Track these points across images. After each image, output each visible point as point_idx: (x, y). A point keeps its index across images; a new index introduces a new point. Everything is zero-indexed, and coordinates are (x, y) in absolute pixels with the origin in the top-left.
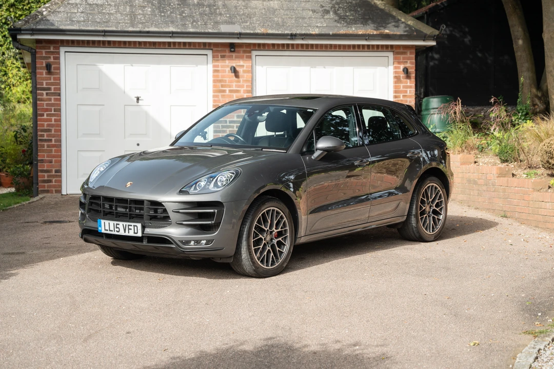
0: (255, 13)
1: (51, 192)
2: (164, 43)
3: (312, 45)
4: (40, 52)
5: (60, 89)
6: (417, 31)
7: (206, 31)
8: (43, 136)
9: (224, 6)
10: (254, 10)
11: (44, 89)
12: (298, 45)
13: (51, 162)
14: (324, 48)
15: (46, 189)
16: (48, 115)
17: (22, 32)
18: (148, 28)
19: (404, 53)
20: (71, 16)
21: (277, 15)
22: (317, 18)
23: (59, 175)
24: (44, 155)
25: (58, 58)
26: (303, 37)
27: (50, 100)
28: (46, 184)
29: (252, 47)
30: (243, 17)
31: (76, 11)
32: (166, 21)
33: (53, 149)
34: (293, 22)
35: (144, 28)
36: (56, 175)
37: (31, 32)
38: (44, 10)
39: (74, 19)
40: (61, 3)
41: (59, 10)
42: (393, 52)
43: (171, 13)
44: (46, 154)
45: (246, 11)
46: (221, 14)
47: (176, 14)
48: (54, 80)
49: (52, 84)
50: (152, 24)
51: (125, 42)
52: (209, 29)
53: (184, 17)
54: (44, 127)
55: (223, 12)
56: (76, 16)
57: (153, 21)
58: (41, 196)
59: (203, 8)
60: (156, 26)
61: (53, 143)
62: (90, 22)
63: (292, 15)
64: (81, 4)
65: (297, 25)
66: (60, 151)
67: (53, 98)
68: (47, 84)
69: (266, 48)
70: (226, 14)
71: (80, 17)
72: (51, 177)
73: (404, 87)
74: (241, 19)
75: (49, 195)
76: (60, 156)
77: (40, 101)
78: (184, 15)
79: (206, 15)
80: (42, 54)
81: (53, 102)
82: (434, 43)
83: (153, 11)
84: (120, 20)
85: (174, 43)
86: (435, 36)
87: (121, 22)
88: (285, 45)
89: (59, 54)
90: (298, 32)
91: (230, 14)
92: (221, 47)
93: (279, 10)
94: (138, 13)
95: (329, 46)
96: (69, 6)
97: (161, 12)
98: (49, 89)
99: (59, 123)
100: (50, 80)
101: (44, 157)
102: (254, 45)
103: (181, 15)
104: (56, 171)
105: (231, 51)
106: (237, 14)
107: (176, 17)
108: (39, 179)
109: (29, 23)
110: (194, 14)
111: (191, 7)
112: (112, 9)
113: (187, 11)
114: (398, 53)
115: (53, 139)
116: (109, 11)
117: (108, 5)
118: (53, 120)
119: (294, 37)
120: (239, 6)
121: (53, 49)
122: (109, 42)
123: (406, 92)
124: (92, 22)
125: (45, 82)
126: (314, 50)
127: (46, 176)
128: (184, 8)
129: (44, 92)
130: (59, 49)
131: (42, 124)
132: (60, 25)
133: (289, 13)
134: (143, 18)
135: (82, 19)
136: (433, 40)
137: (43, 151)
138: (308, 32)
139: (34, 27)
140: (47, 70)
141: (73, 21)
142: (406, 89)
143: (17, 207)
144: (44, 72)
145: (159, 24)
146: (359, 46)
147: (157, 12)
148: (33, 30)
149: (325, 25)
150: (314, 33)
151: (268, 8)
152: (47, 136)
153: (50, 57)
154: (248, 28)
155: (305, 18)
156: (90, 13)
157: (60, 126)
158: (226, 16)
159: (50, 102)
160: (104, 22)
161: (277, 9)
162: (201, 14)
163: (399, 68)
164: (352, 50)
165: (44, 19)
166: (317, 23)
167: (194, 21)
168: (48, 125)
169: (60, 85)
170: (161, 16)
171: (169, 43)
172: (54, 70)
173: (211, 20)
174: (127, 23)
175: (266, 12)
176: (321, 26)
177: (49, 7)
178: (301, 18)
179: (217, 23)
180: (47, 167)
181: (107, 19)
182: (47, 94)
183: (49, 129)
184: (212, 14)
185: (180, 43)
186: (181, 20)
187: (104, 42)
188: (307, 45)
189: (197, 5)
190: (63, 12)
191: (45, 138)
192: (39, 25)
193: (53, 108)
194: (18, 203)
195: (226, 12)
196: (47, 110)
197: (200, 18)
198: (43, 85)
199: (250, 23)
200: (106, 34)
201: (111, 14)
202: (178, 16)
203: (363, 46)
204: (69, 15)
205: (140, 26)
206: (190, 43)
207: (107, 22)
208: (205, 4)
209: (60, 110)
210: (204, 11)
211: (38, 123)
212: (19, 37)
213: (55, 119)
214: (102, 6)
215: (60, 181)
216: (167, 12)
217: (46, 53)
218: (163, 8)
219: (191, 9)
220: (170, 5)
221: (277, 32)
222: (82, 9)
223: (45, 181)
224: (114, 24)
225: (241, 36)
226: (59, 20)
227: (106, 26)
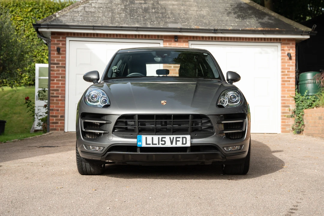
0: (191, 17)
1: (57, 130)
2: (132, 35)
3: (228, 38)
4: (53, 40)
5: (65, 64)
6: (297, 29)
7: (159, 27)
8: (53, 94)
9: (172, 13)
10: (191, 16)
11: (55, 64)
12: (218, 37)
13: (58, 110)
14: (235, 40)
15: (54, 128)
16: (57, 80)
17: (41, 26)
18: (122, 25)
19: (289, 44)
20: (73, 18)
21: (206, 19)
22: (231, 21)
23: (63, 119)
24: (54, 106)
25: (65, 44)
26: (222, 31)
27: (59, 70)
28: (54, 125)
29: (189, 39)
30: (183, 19)
31: (77, 15)
32: (134, 21)
33: (60, 102)
34: (216, 23)
35: (119, 25)
36: (61, 119)
37: (47, 27)
38: (57, 14)
39: (75, 20)
40: (69, 10)
41: (67, 14)
42: (281, 43)
43: (137, 17)
44: (55, 105)
45: (186, 16)
46: (169, 18)
47: (140, 17)
48: (62, 58)
49: (60, 61)
50: (124, 23)
51: (107, 35)
52: (161, 26)
53: (145, 19)
54: (54, 88)
55: (170, 17)
56: (77, 18)
57: (125, 21)
58: (50, 132)
59: (158, 14)
60: (127, 24)
61: (60, 98)
62: (85, 21)
63: (215, 19)
64: (81, 12)
65: (218, 24)
66: (64, 104)
67: (60, 69)
68: (57, 60)
69: (198, 39)
70: (172, 18)
71: (79, 18)
72: (58, 120)
73: (288, 65)
74: (182, 21)
75: (56, 132)
76: (64, 107)
77: (52, 71)
78: (145, 18)
79: (159, 18)
80: (55, 42)
81: (60, 72)
82: (308, 37)
83: (126, 15)
84: (104, 20)
85: (139, 35)
86: (309, 32)
87: (105, 21)
88: (211, 38)
89: (66, 42)
90: (219, 28)
91: (175, 18)
92: (169, 39)
93: (207, 16)
94: (116, 17)
95: (239, 38)
96: (73, 12)
97: (131, 16)
98: (58, 64)
99: (64, 85)
100: (59, 58)
101: (54, 107)
102: (190, 37)
103: (143, 18)
104: (61, 117)
105: (175, 41)
106: (180, 18)
107: (141, 19)
108: (50, 121)
109: (46, 21)
110: (152, 18)
111: (150, 14)
112: (100, 15)
113: (147, 16)
114: (284, 44)
115: (60, 96)
116: (98, 15)
117: (98, 12)
118: (60, 84)
119: (216, 31)
120: (181, 14)
121: (62, 39)
122: (97, 34)
123: (289, 69)
124: (87, 21)
125: (56, 59)
126: (229, 41)
127: (55, 120)
128: (146, 14)
129: (55, 66)
130: (66, 39)
131: (53, 86)
132: (66, 22)
133: (213, 18)
134: (119, 20)
135: (81, 19)
136: (308, 35)
137: (54, 103)
138: (225, 28)
139: (49, 24)
140: (57, 51)
141: (74, 21)
142: (289, 67)
143: (31, 138)
144: (56, 53)
145: (129, 23)
146: (258, 39)
147: (128, 16)
148: (48, 25)
149: (237, 25)
150: (229, 29)
151: (200, 14)
152: (56, 94)
153: (59, 44)
154: (186, 25)
155: (223, 21)
156: (86, 17)
157: (65, 87)
158: (173, 19)
159: (59, 72)
160: (94, 21)
161: (205, 16)
162: (156, 17)
163: (285, 53)
164: (254, 41)
165: (56, 19)
166: (231, 23)
167: (152, 21)
168: (57, 87)
169: (65, 61)
170: (131, 18)
171: (136, 36)
172: (62, 51)
173: (162, 21)
174: (109, 22)
175: (198, 17)
176: (233, 26)
177: (60, 13)
178: (220, 21)
179: (166, 22)
180: (55, 114)
181: (96, 20)
182: (57, 67)
183: (57, 89)
184: (163, 18)
185: (142, 35)
186: (144, 20)
187: (94, 34)
188: (225, 38)
189: (154, 13)
190: (69, 15)
191: (55, 95)
192: (52, 23)
193: (60, 76)
194: (33, 136)
195: (173, 17)
196: (56, 77)
197: (156, 19)
198: (54, 61)
199: (188, 23)
200: (94, 28)
201: (100, 17)
202: (142, 19)
203: (261, 39)
204: (72, 17)
205: (117, 24)
206: (149, 36)
207: (96, 21)
208: (160, 12)
209: (65, 77)
210: (159, 16)
211: (51, 85)
212: (39, 30)
213: (61, 83)
214: (94, 12)
215: (64, 123)
216: (135, 16)
217: (58, 41)
218: (132, 14)
219: (150, 15)
220: (137, 12)
221: (205, 28)
222: (81, 14)
223: (53, 123)
224: (100, 22)
225: (182, 30)
226: (65, 20)
227: (95, 24)
